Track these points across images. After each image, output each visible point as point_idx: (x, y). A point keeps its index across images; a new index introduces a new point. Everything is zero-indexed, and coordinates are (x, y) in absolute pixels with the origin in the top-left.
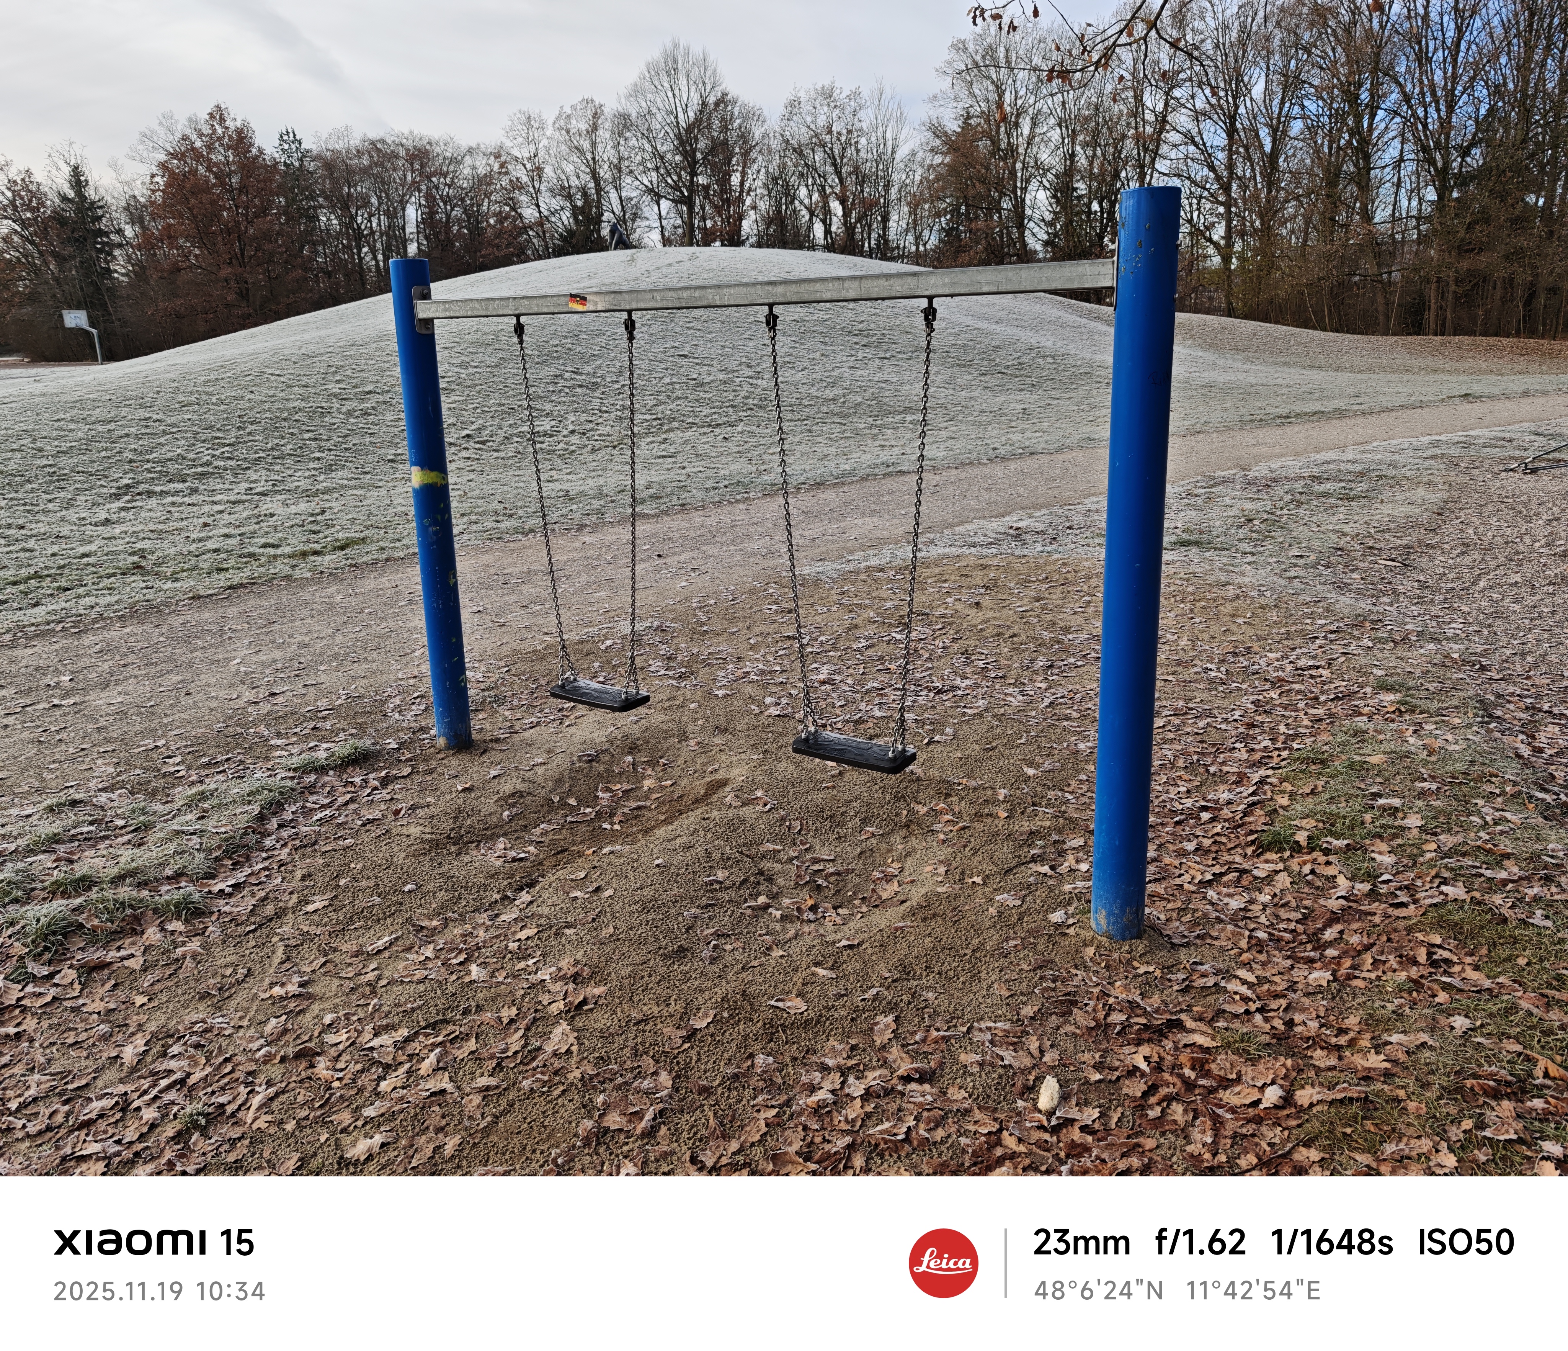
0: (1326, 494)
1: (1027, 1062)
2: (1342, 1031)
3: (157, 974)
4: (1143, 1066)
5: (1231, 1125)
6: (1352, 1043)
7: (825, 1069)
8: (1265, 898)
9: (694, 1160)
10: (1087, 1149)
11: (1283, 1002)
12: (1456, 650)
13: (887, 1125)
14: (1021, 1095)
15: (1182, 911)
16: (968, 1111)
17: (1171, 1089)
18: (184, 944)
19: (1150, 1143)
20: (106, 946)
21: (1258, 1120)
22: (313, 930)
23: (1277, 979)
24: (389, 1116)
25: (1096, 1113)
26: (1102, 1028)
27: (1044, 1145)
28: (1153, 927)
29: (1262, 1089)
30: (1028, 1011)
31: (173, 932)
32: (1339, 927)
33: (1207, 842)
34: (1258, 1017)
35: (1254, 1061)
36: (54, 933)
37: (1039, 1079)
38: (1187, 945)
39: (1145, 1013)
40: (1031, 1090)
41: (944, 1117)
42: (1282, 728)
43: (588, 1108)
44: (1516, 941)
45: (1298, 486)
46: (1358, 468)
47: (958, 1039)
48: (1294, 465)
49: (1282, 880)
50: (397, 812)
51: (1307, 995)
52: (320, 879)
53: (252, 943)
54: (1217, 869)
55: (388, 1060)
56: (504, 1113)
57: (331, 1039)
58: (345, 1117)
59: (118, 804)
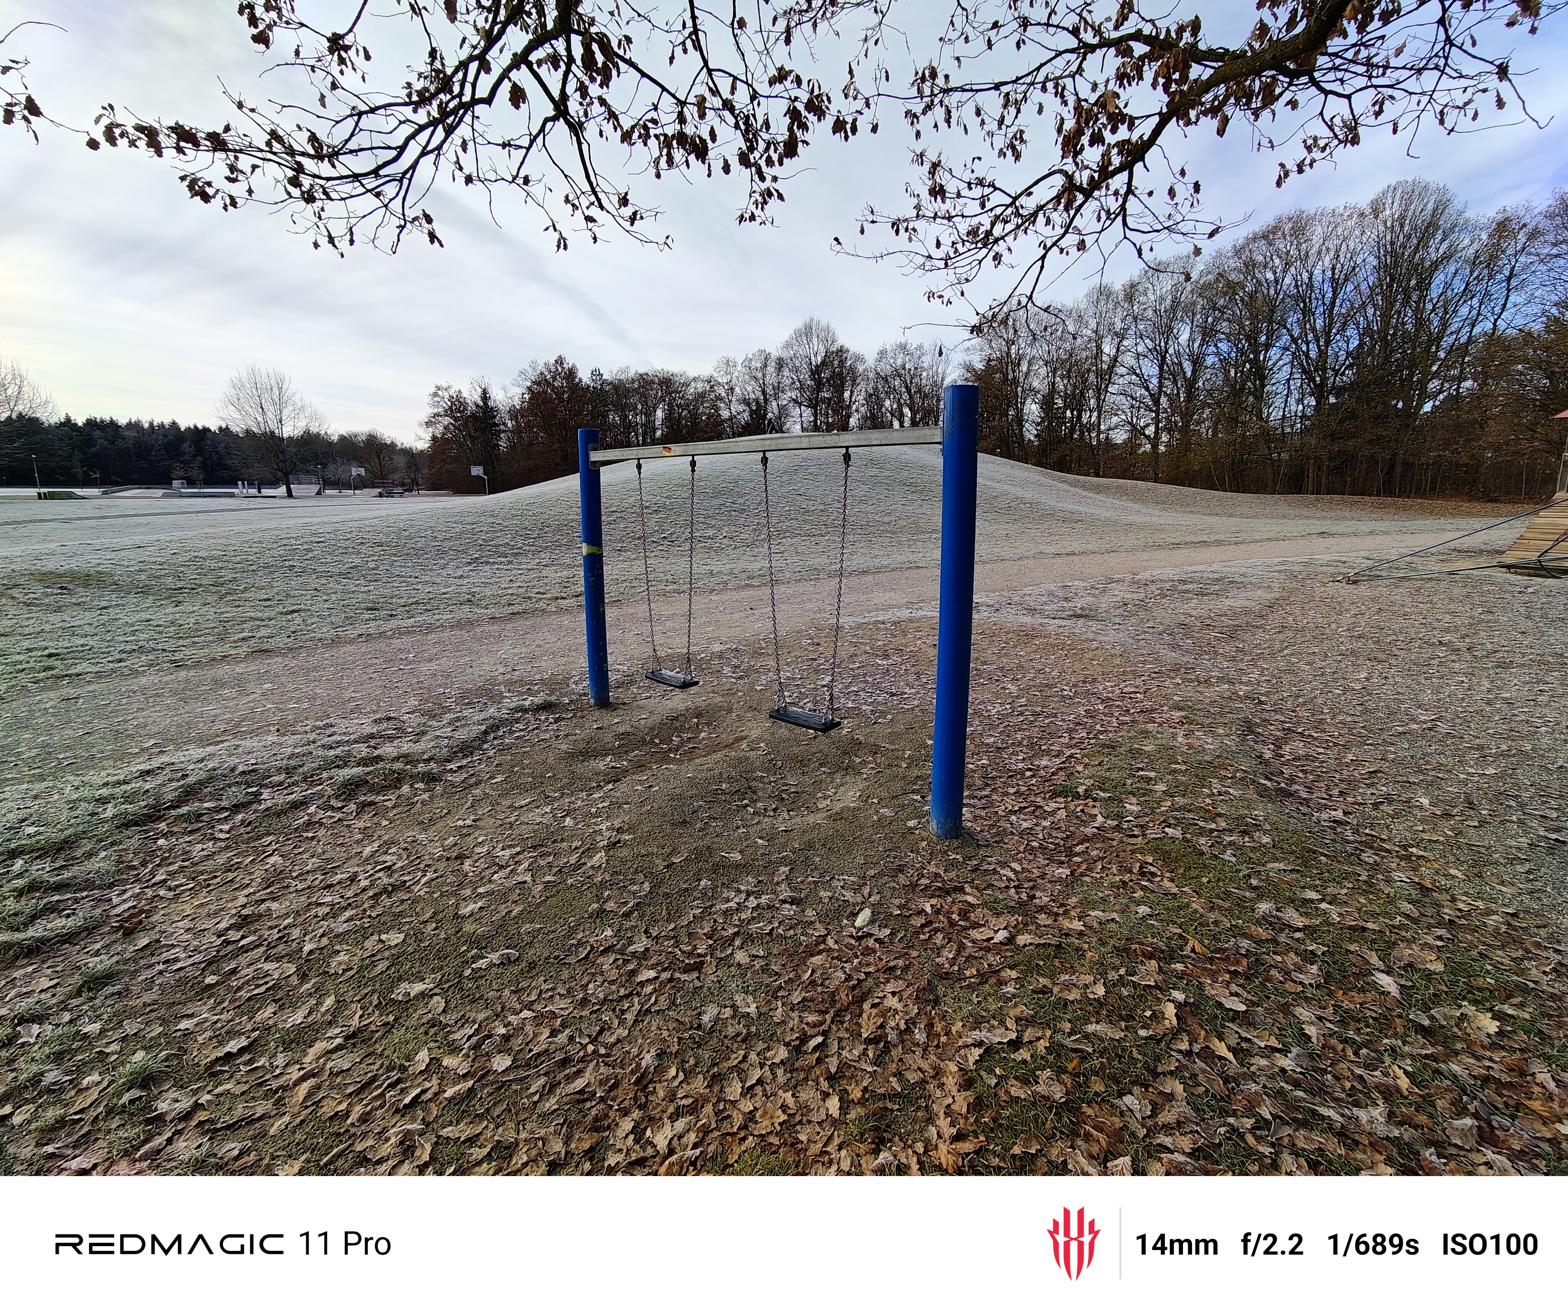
1: (860, 900)
2: (1063, 905)
3: (400, 810)
4: (928, 910)
5: (970, 949)
6: (1066, 912)
7: (739, 891)
9: (646, 932)
10: (874, 952)
13: (761, 924)
14: (848, 917)
18: (420, 795)
19: (914, 954)
20: (378, 794)
21: (987, 949)
22: (491, 793)
23: (1034, 871)
25: (888, 933)
28: (969, 834)
29: (997, 931)
31: (417, 789)
32: (1087, 845)
35: (998, 915)
36: (351, 785)
37: (861, 911)
39: (943, 881)
40: (854, 915)
41: (797, 924)
43: (599, 898)
44: (1205, 867)
47: (823, 883)
50: (557, 737)
55: (504, 863)
56: (554, 895)
57: (478, 850)
58: (468, 892)
59: (413, 721)
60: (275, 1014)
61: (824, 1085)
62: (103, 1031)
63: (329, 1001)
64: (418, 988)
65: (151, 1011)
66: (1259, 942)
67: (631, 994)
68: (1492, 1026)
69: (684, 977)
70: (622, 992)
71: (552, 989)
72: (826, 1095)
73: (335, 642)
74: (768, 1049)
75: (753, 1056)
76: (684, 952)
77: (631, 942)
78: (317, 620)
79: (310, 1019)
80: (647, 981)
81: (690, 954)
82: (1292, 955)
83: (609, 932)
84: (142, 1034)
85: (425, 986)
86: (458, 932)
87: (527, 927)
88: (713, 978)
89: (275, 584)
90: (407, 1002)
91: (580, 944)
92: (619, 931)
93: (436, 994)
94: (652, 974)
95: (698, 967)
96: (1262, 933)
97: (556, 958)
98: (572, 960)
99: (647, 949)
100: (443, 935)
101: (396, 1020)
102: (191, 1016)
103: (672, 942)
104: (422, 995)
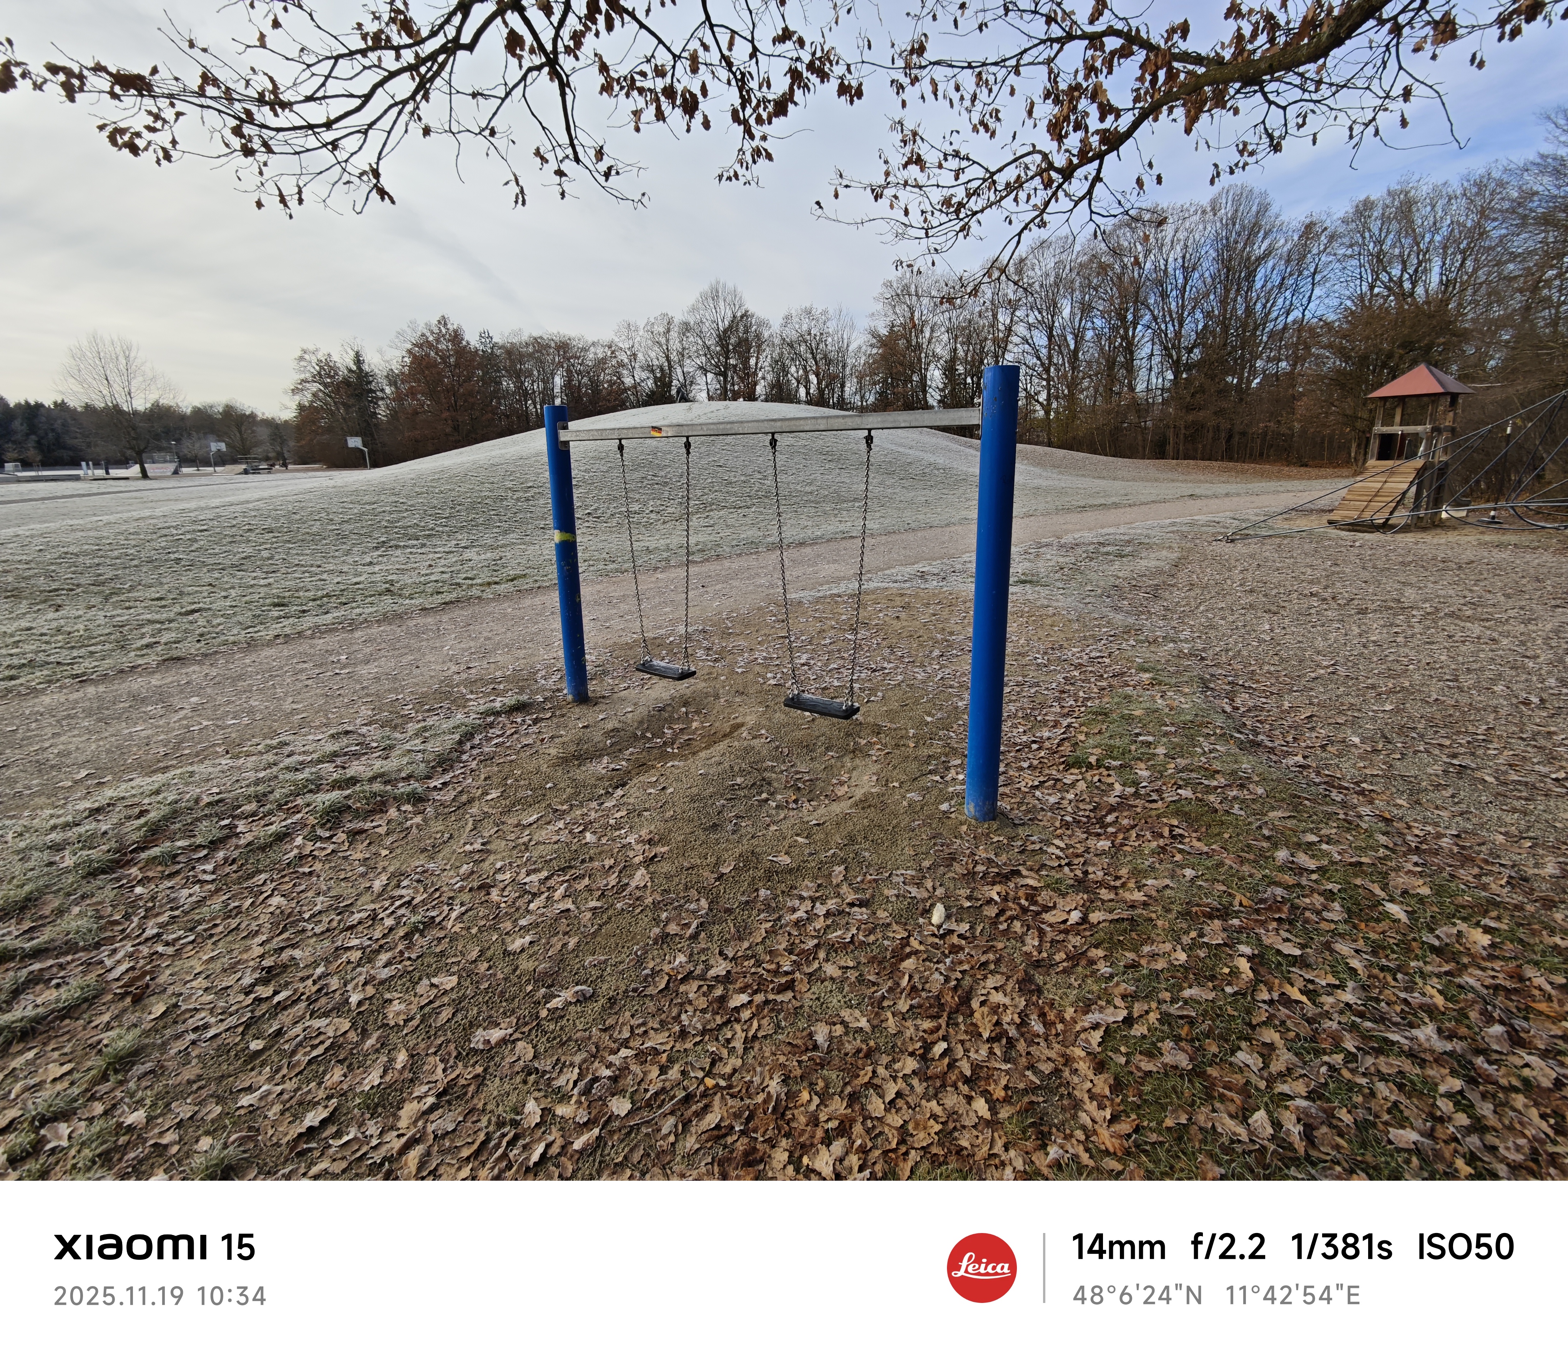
0: (1108, 554)
1: (926, 895)
2: (1117, 878)
3: (395, 836)
4: (996, 897)
5: (1050, 933)
6: (1123, 885)
7: (802, 897)
8: (1071, 796)
9: (721, 953)
10: (962, 947)
11: (1082, 860)
13: (839, 933)
14: (922, 915)
15: (1020, 804)
16: (889, 925)
17: (1013, 912)
18: (411, 818)
19: (1000, 945)
20: (365, 820)
21: (1066, 932)
22: (490, 810)
23: (1078, 845)
24: (535, 925)
25: (967, 927)
26: (971, 875)
27: (935, 946)
28: (1003, 814)
29: (1069, 912)
30: (926, 864)
31: (405, 811)
32: (1115, 814)
33: (1035, 762)
34: (1066, 869)
35: (1064, 895)
36: (334, 811)
37: (933, 905)
38: (1023, 824)
39: (998, 866)
40: (927, 912)
41: (874, 928)
42: (1081, 694)
43: (656, 920)
44: (1223, 823)
45: (1091, 548)
46: (1127, 538)
47: (883, 880)
48: (1088, 536)
49: (1082, 785)
50: (543, 740)
51: (1096, 855)
52: (495, 780)
53: (453, 818)
54: (1042, 779)
55: (535, 890)
56: (605, 923)
57: (500, 877)
58: (508, 925)
59: (374, 734)
60: (345, 1076)
61: (965, 1089)
62: (150, 1119)
63: (402, 1057)
64: (496, 1035)
65: (200, 1088)
66: (1287, 888)
67: (729, 1021)
68: (1485, 940)
69: (779, 998)
70: (719, 1020)
71: (644, 1024)
72: (969, 1099)
73: (251, 645)
74: (894, 1061)
75: (881, 1071)
76: (768, 971)
77: (708, 968)
78: (222, 620)
79: (388, 1078)
80: (743, 1005)
81: (776, 973)
82: (1316, 895)
83: (681, 958)
84: (199, 1116)
85: (503, 1032)
86: (515, 970)
87: (589, 960)
88: (809, 995)
89: (164, 580)
90: (489, 1050)
91: (655, 973)
92: (691, 955)
93: (518, 1040)
94: (744, 998)
95: (789, 986)
96: (1288, 879)
97: (635, 990)
98: (652, 990)
99: (728, 972)
100: (500, 976)
101: (485, 1070)
102: (249, 1089)
103: (752, 961)
104: (504, 1041)
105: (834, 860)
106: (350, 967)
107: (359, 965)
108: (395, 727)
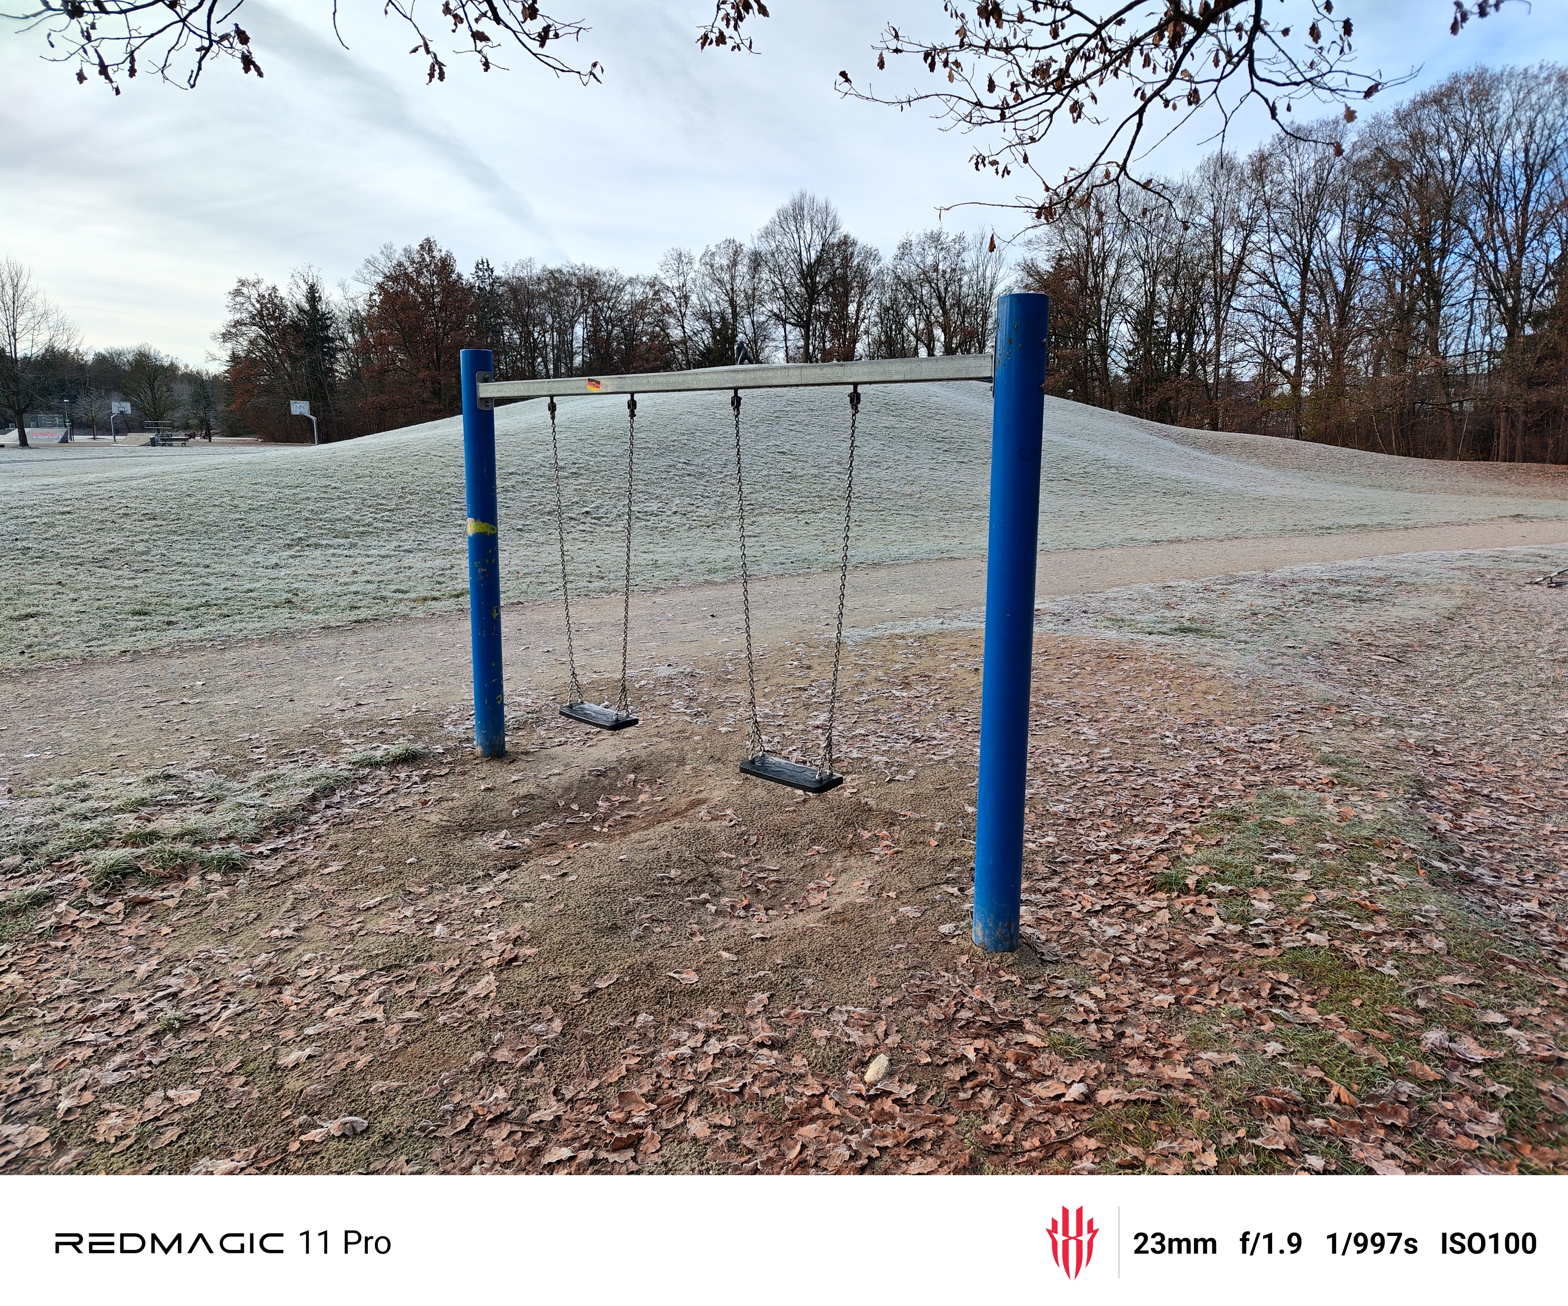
0: (1340, 596)
1: (871, 1042)
2: (1164, 1046)
3: (186, 912)
4: (972, 1056)
5: (1031, 1110)
6: (1167, 1056)
7: (695, 1030)
9: (557, 1092)
10: (893, 1117)
11: (1121, 1017)
12: (1413, 736)
13: (727, 1080)
14: (854, 1068)
15: (1062, 934)
16: (802, 1076)
17: (990, 1078)
18: (216, 890)
19: (951, 1120)
20: (154, 887)
21: (1056, 1111)
22: (322, 888)
25: (913, 1090)
26: (950, 1021)
27: (857, 1111)
28: (1030, 945)
29: (1069, 1085)
30: (889, 1001)
31: (210, 882)
32: (1199, 960)
33: (1108, 880)
34: (1093, 1027)
35: (1072, 1062)
36: (115, 873)
37: (874, 1056)
40: (863, 1065)
41: (780, 1079)
42: (1215, 790)
43: (485, 1042)
46: (1380, 574)
47: (817, 1017)
51: (1146, 1013)
52: (343, 849)
53: (270, 895)
54: (1108, 902)
55: (342, 993)
56: (418, 1040)
58: (290, 1033)
59: (203, 781)
69: (613, 1157)
86: (277, 1090)
100: (256, 1094)
105: (758, 985)
106: (72, 1067)
107: (84, 1066)
108: (235, 774)
